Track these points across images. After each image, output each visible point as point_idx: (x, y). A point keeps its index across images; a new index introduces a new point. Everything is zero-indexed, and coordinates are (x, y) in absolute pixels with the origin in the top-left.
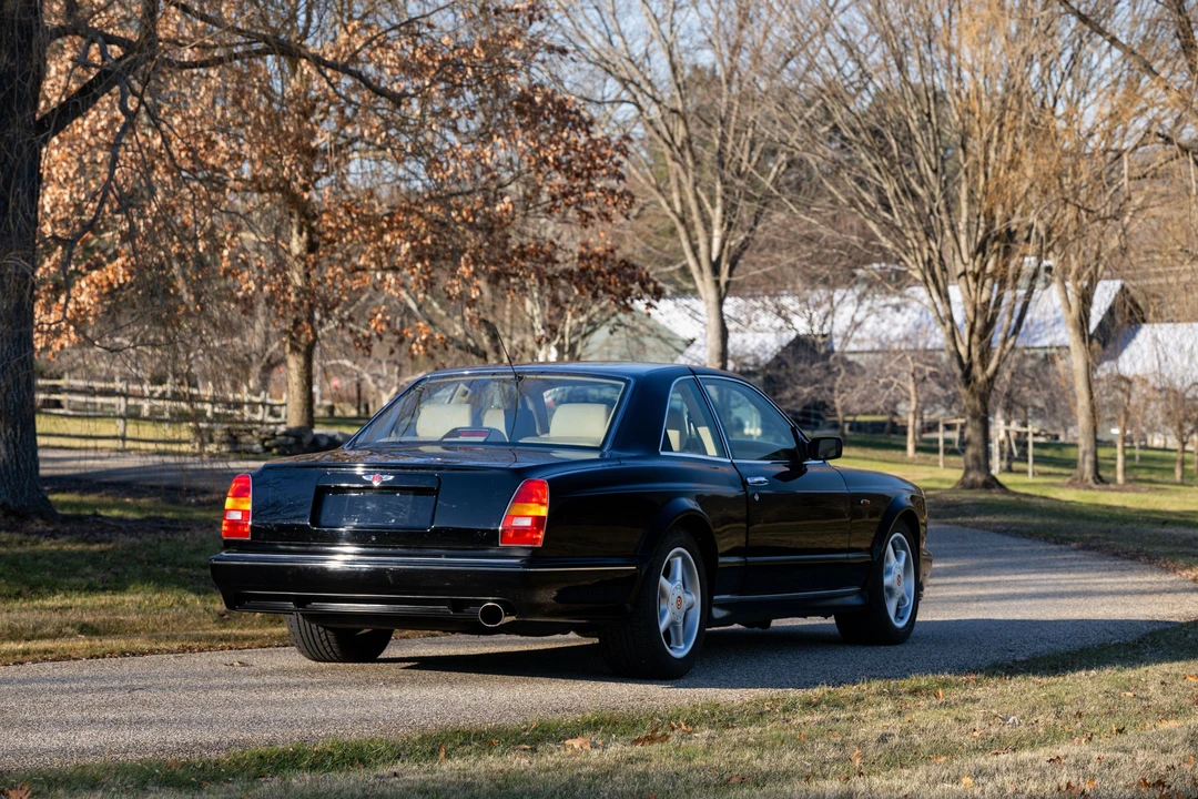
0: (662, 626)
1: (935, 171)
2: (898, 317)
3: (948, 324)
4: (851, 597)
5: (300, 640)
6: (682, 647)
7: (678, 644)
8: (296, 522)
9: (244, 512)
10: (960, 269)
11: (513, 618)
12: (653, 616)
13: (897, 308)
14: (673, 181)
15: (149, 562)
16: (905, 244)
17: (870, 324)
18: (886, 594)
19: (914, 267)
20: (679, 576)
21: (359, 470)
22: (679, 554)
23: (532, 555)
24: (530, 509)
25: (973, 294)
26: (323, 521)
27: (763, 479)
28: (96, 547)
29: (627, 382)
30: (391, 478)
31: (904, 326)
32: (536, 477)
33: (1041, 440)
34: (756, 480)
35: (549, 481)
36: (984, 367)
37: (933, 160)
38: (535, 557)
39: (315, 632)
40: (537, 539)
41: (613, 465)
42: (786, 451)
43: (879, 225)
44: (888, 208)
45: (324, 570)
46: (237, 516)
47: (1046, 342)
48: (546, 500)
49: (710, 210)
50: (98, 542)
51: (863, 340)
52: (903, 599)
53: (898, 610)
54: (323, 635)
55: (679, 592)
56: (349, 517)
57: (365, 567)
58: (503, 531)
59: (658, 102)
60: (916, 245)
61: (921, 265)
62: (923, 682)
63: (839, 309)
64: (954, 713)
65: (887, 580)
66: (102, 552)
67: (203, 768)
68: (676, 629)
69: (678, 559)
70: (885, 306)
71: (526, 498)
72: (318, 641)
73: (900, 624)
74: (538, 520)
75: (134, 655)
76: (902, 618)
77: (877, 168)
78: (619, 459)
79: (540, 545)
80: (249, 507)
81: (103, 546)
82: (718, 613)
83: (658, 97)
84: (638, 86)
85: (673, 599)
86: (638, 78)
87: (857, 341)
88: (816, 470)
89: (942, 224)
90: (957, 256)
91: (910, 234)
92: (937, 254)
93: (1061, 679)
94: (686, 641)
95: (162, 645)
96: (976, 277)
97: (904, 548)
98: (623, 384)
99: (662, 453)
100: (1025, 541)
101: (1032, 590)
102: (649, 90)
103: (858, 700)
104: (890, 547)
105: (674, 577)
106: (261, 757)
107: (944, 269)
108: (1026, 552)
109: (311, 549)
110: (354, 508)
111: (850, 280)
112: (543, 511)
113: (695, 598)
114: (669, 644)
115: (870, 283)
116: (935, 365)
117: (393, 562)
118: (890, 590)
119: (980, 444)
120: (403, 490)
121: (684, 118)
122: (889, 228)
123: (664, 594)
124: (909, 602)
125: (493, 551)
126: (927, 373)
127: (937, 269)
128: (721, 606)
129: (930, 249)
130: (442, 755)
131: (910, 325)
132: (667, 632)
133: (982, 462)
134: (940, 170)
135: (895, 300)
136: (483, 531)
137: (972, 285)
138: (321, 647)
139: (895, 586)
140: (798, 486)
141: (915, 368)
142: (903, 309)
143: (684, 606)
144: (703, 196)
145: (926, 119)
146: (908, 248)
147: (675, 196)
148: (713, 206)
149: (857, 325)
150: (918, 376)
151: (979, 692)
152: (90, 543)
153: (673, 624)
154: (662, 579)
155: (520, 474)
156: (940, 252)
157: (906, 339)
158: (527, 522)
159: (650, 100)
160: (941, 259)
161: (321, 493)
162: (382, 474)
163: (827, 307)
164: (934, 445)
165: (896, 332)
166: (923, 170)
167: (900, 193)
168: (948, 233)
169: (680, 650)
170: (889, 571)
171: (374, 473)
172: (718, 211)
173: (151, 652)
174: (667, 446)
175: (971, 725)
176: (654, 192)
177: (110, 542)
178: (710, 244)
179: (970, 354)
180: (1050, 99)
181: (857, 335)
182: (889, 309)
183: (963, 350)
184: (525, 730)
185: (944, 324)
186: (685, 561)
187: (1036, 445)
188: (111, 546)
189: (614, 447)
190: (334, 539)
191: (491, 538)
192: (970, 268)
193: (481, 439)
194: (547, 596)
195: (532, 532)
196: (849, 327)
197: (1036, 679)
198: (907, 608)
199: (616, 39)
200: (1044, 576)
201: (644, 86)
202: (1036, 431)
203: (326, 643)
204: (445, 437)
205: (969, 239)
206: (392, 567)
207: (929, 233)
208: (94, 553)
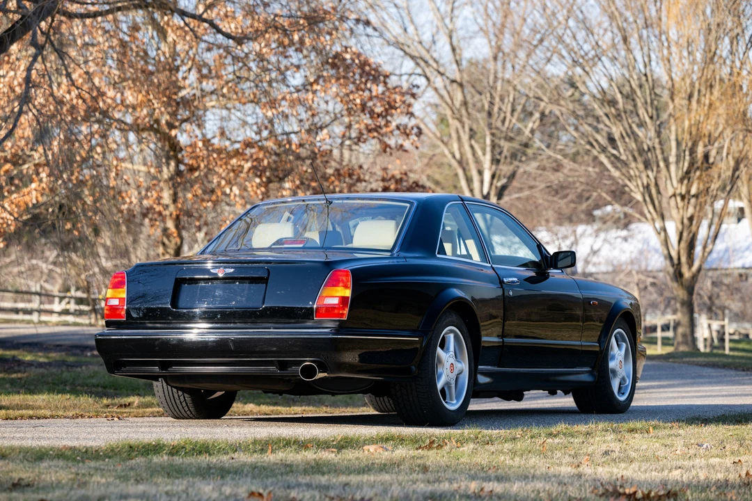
0: (440, 385)
1: (651, 118)
2: (626, 246)
3: (663, 234)
4: (583, 375)
5: (164, 402)
6: (455, 402)
7: (451, 400)
8: (160, 306)
9: (121, 300)
10: (671, 192)
11: (325, 374)
12: (431, 378)
13: (625, 239)
14: (454, 135)
15: (54, 384)
16: (629, 172)
17: (606, 252)
18: (611, 375)
19: (636, 190)
20: (452, 348)
21: (209, 265)
22: (451, 331)
23: (339, 326)
24: (337, 291)
25: (681, 211)
26: (182, 303)
27: (516, 279)
28: (14, 376)
29: (412, 204)
30: (232, 270)
31: (631, 252)
32: (342, 267)
33: (736, 337)
34: (511, 279)
35: (353, 271)
36: (690, 264)
37: (650, 110)
38: (342, 327)
39: (176, 396)
40: (343, 314)
41: (401, 262)
42: (533, 263)
43: (608, 157)
44: (616, 148)
45: (181, 341)
46: (115, 302)
47: (739, 264)
48: (350, 284)
49: (482, 158)
50: (15, 372)
51: (599, 264)
52: (623, 379)
53: (620, 388)
54: (182, 398)
55: (452, 360)
56: (200, 301)
57: (212, 338)
58: (317, 309)
59: (442, 74)
60: (637, 173)
61: (641, 189)
62: (638, 425)
63: (580, 242)
64: (663, 441)
65: (612, 364)
66: (19, 379)
67: (86, 452)
68: (450, 388)
69: (451, 334)
70: (616, 238)
71: (335, 283)
72: (178, 402)
73: (622, 398)
74: (343, 300)
75: (39, 418)
76: (623, 394)
77: (607, 115)
78: (405, 258)
79: (345, 318)
80: (124, 295)
81: (20, 375)
82: (482, 379)
83: (441, 70)
84: (426, 62)
85: (447, 365)
86: (427, 57)
87: (594, 264)
88: (556, 276)
89: (657, 157)
90: (669, 182)
91: (633, 165)
92: (653, 180)
93: (744, 427)
94: (458, 398)
95: (61, 413)
96: (683, 197)
97: (625, 341)
98: (408, 205)
99: (438, 256)
100: (719, 370)
101: (724, 393)
102: (435, 65)
103: (588, 433)
104: (613, 340)
105: (448, 349)
106: (131, 447)
107: (659, 192)
108: (721, 376)
109: (171, 326)
110: (205, 294)
111: (590, 218)
112: (348, 293)
113: (464, 366)
114: (445, 399)
115: (604, 220)
116: (654, 277)
117: (234, 333)
118: (614, 372)
119: (687, 324)
120: (242, 280)
121: (461, 85)
122: (616, 160)
123: (440, 361)
124: (629, 382)
125: (309, 324)
126: (648, 284)
127: (654, 191)
128: (485, 374)
129: (648, 176)
130: (270, 451)
131: (636, 251)
132: (443, 390)
133: (689, 338)
134: (655, 117)
135: (624, 233)
136: (301, 309)
137: (680, 204)
138: (180, 407)
139: (618, 369)
140: (544, 289)
141: (639, 280)
142: (630, 240)
143: (456, 372)
144: (476, 147)
145: (644, 78)
146: (631, 176)
147: (455, 146)
148: (484, 154)
149: (594, 252)
150: (642, 286)
151: (681, 431)
152: (9, 373)
153: (448, 384)
154: (439, 349)
155: (329, 265)
156: (656, 179)
157: (632, 262)
158: (335, 301)
159: (436, 73)
160: (656, 185)
161: (179, 283)
162: (225, 267)
163: (572, 239)
164: (654, 341)
165: (624, 258)
166: (641, 116)
167: (624, 134)
168: (662, 164)
169: (453, 404)
170: (613, 358)
171: (219, 267)
172: (488, 156)
173: (52, 417)
174: (442, 251)
175: (674, 449)
176: (439, 143)
177: (25, 372)
178: (482, 182)
179: (679, 259)
180: (738, 64)
181: (595, 259)
182: (619, 240)
183: (674, 254)
184: (333, 441)
185: (659, 233)
186: (456, 337)
187: (731, 341)
188: (25, 375)
189: (401, 250)
190: (190, 318)
191: (308, 314)
192: (678, 192)
193: (301, 246)
194: (351, 357)
195: (339, 308)
196: (589, 255)
197: (726, 426)
198: (627, 386)
199: (411, 29)
200: (734, 387)
201: (431, 62)
202: (732, 331)
203: (184, 404)
204: (274, 244)
205: (678, 168)
206: (232, 337)
207: (647, 165)
208: (13, 379)
